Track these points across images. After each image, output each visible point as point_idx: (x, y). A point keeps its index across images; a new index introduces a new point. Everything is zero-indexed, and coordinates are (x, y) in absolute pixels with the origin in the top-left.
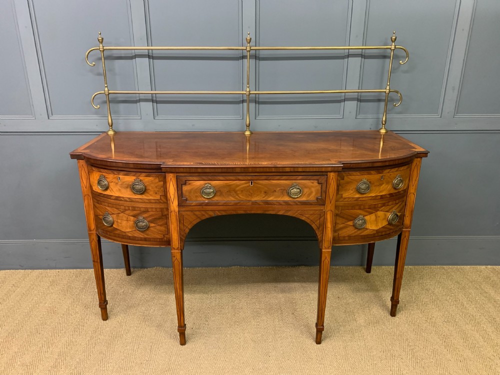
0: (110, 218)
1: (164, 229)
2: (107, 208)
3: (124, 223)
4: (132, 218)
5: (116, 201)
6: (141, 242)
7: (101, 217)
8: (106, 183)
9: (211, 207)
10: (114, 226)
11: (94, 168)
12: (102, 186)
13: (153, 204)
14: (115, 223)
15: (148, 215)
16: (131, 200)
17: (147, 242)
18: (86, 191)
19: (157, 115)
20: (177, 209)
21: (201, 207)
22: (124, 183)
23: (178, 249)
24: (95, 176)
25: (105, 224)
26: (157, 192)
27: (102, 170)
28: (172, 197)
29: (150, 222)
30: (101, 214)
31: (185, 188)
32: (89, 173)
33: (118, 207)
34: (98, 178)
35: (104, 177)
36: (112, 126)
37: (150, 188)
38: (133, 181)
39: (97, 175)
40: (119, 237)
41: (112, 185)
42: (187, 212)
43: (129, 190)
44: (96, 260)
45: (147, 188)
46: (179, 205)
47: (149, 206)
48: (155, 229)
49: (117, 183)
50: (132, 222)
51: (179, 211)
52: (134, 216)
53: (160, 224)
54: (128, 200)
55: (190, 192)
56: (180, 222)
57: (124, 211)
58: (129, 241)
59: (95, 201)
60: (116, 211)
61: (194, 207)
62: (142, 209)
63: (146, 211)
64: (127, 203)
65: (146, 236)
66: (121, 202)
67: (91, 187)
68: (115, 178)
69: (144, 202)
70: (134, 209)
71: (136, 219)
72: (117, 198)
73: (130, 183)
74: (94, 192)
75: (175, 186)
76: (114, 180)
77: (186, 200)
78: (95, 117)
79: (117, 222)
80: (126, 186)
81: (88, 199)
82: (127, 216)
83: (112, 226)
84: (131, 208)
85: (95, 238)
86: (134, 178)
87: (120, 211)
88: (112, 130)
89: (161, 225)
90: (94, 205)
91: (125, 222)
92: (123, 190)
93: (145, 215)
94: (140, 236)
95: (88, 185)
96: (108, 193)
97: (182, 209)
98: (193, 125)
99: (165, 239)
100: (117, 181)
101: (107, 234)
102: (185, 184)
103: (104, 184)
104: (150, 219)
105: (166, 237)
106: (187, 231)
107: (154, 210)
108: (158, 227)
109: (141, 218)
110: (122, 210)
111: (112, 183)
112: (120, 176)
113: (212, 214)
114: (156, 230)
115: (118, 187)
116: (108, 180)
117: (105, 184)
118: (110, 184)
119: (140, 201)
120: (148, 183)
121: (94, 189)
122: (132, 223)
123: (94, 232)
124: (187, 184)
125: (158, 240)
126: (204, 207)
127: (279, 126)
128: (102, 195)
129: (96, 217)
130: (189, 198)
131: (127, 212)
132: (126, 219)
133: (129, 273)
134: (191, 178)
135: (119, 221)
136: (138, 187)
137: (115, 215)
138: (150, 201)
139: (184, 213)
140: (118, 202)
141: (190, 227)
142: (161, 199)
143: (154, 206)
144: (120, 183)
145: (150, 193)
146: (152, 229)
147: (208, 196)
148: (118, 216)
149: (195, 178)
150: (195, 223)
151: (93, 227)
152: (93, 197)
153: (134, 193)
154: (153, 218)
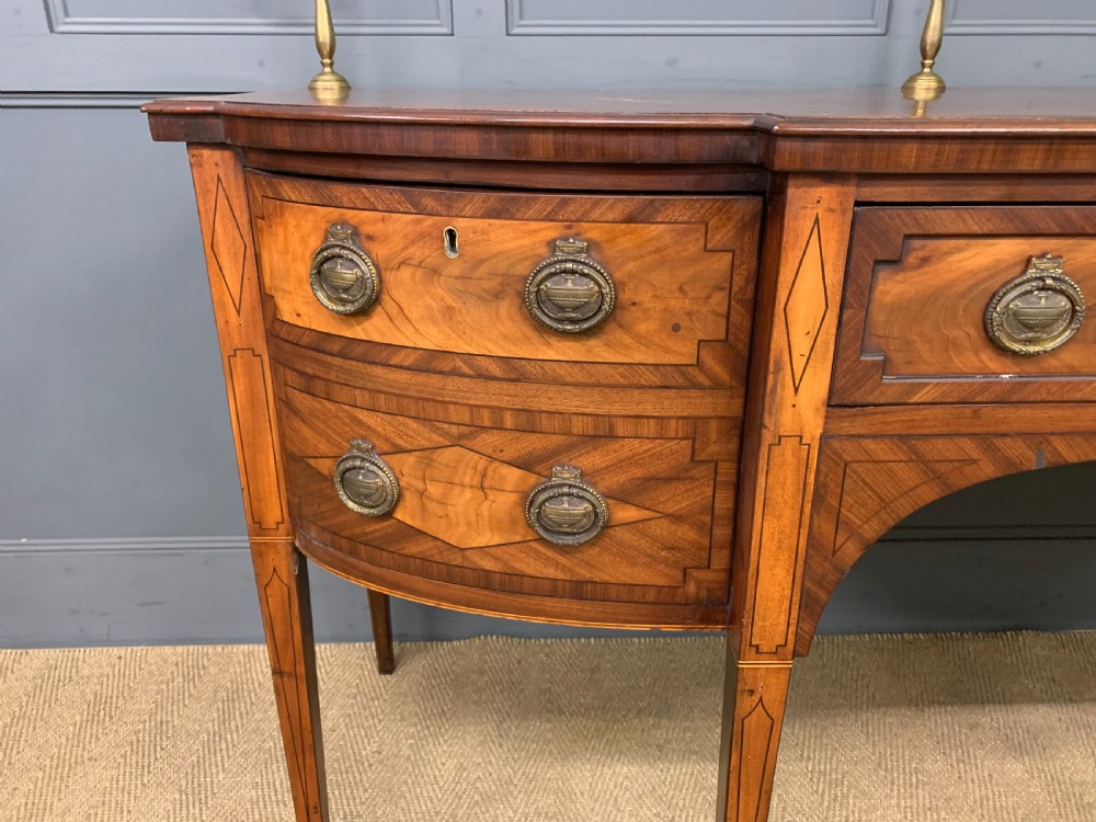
0: (381, 476)
1: (692, 535)
2: (363, 416)
3: (463, 500)
4: (513, 475)
5: (421, 378)
6: (550, 603)
7: (324, 466)
8: (368, 270)
9: (1026, 412)
10: (399, 515)
11: (287, 188)
12: (338, 291)
13: (649, 396)
14: (410, 500)
15: (610, 459)
16: (515, 371)
17: (587, 606)
18: (241, 325)
19: (521, 18)
20: (813, 426)
21: (967, 410)
22: (485, 268)
23: (776, 653)
24: (295, 238)
25: (351, 505)
26: (685, 322)
27: (341, 191)
28: (801, 345)
29: (621, 496)
30: (324, 447)
31: (891, 288)
32: (257, 223)
33: (431, 411)
34: (315, 243)
35: (356, 233)
36: (331, 55)
37: (644, 297)
38: (543, 250)
39: (307, 226)
40: (426, 574)
41: (401, 285)
42: (871, 445)
43: (506, 307)
44: (287, 668)
45: (626, 296)
46: (835, 403)
47: (619, 405)
48: (643, 534)
49: (435, 271)
50: (513, 497)
51: (825, 438)
52: (524, 464)
53: (672, 508)
54: (494, 369)
55: (917, 309)
56: (818, 499)
57: (469, 436)
58: (482, 594)
59: (291, 377)
60: (419, 434)
61: (927, 412)
62: (578, 425)
63: (602, 433)
64: (494, 386)
65: (584, 573)
66: (453, 384)
67: (266, 300)
68: (422, 236)
69: (598, 385)
70: (529, 422)
71: (532, 479)
72: (430, 363)
73: (522, 269)
74: (283, 333)
75: (835, 277)
76: (416, 252)
77: (885, 367)
78: (255, 24)
79: (422, 494)
80: (494, 284)
81: (249, 373)
82: (483, 462)
83: (388, 515)
84: (509, 421)
85: (285, 566)
86: (550, 231)
87: (446, 434)
88: (333, 72)
89: (677, 518)
90: (284, 403)
91: (468, 494)
92: (473, 313)
93: (592, 459)
94: (551, 572)
95: (250, 296)
96: (373, 329)
97: (847, 427)
98: (671, 63)
99: (691, 588)
100: (433, 258)
101: (353, 553)
102: (895, 262)
103: (348, 274)
104: (623, 478)
105: (698, 582)
106: (851, 552)
107: (650, 428)
108: (661, 528)
109: (565, 475)
110: (454, 430)
111: (406, 272)
112: (460, 225)
113: (1027, 457)
114: (644, 543)
115: (441, 293)
116: (380, 251)
117: (361, 280)
118: (389, 277)
119: (578, 375)
120: (631, 266)
121: (287, 315)
122: (505, 501)
123: (281, 539)
124: (911, 260)
125: (651, 596)
126: (986, 410)
127: (1038, 64)
128: (336, 347)
129: (294, 464)
130: (898, 358)
131: (489, 440)
132: (477, 480)
133: (387, 664)
134: (945, 219)
135: (434, 490)
136: (570, 288)
137: (411, 459)
138: (630, 380)
139: (850, 451)
140: (435, 380)
141: (872, 530)
142: (699, 364)
143: (650, 404)
144: (456, 270)
145: (642, 328)
146: (619, 533)
147: (1029, 341)
148: (430, 463)
149: (971, 220)
150: (905, 508)
151: (274, 511)
152: (274, 360)
153: (542, 329)
154: (639, 472)
